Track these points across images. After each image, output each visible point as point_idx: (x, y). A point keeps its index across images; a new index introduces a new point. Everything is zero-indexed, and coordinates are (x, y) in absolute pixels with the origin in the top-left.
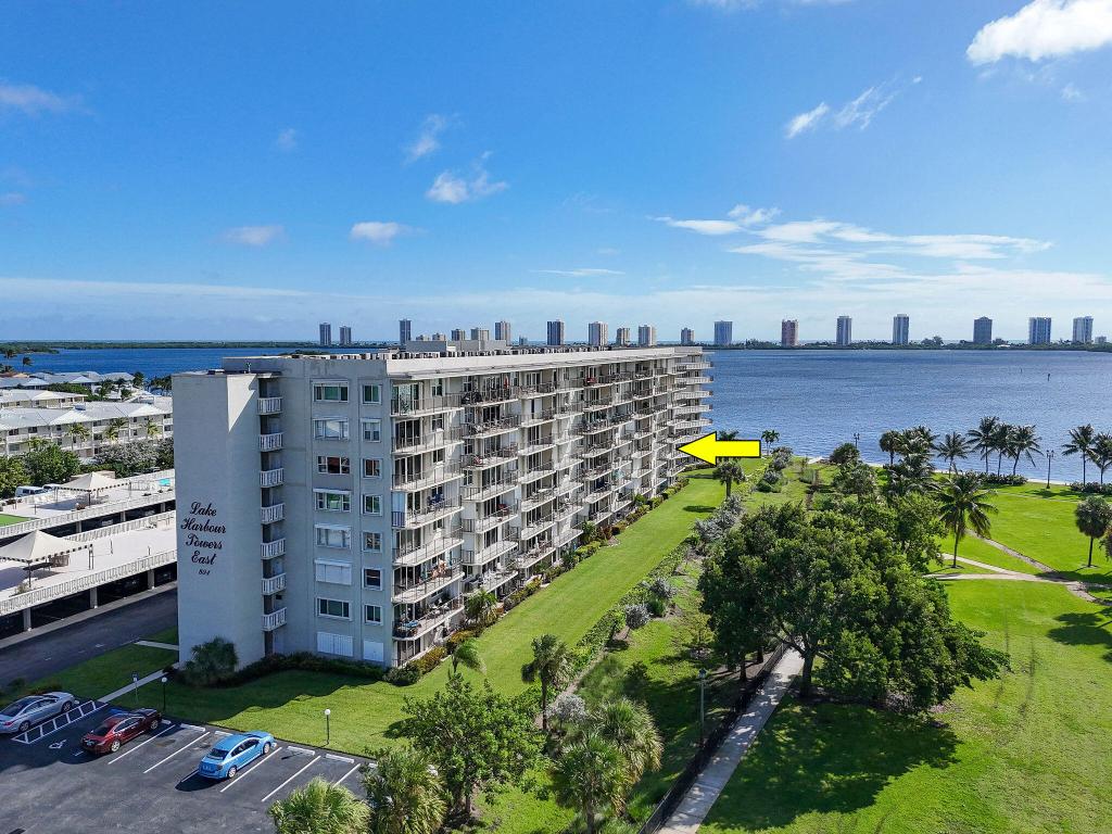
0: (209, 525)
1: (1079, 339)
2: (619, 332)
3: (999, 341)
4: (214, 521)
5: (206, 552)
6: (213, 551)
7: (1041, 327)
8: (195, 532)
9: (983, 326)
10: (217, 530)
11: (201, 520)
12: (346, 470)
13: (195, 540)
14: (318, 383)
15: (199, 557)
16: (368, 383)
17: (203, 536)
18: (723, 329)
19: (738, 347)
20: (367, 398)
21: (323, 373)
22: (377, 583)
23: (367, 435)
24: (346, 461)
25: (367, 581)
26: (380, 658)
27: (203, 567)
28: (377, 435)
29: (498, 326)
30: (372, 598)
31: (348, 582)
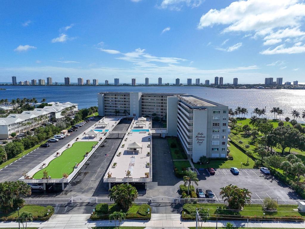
1: (197, 84)
2: (87, 81)
3: (181, 84)
4: (203, 136)
6: (202, 141)
7: (189, 81)
9: (178, 80)
11: (200, 136)
13: (198, 139)
15: (199, 142)
16: (224, 110)
17: (200, 138)
18: (117, 80)
19: (121, 85)
20: (224, 113)
21: (215, 109)
22: (224, 144)
23: (224, 119)
24: (219, 124)
25: (223, 144)
26: (224, 157)
27: (200, 144)
28: (226, 119)
29: (48, 79)
30: (223, 147)
31: (218, 144)
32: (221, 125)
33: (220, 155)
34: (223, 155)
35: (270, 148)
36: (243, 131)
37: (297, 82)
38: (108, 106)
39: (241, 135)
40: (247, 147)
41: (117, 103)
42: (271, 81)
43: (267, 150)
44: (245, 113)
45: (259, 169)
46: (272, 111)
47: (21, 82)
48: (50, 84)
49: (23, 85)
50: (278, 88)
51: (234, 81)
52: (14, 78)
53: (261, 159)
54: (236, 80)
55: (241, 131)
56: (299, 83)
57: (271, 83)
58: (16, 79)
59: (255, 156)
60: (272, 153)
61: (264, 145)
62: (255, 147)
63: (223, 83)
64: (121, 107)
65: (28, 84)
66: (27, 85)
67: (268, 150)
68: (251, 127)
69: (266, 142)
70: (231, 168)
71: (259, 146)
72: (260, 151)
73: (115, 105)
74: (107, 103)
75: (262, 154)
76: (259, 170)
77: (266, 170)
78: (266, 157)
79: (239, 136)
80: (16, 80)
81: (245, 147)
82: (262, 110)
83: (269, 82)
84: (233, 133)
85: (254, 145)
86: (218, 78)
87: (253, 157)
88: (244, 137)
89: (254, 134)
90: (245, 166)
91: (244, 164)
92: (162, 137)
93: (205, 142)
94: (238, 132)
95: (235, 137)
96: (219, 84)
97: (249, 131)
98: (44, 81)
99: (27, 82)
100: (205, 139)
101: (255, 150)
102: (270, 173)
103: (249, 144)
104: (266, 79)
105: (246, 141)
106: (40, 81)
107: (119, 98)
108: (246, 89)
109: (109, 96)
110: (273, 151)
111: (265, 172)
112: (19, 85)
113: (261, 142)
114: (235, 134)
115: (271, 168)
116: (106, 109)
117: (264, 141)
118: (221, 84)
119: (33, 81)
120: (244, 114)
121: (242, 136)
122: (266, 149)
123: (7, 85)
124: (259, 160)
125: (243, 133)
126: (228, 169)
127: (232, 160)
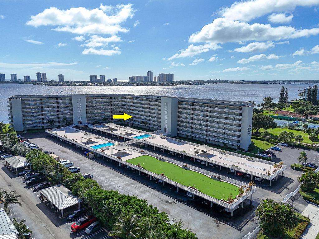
1: (13, 80)
37: (116, 79)
42: (95, 78)
51: (59, 78)
54: (61, 77)
56: (118, 81)
63: (47, 79)
83: (93, 79)
86: (41, 74)
96: (42, 81)
104: (91, 76)
107: (47, 103)
118: (45, 81)
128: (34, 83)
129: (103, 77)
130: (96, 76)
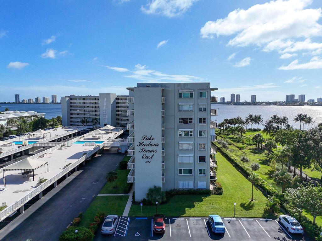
0: (151, 144)
4: (153, 142)
5: (148, 154)
6: (152, 153)
8: (144, 147)
10: (155, 145)
11: (147, 142)
12: (191, 122)
13: (144, 150)
14: (181, 91)
15: (145, 156)
16: (201, 91)
17: (147, 148)
20: (201, 96)
21: (183, 88)
22: (204, 161)
23: (201, 109)
24: (191, 119)
25: (200, 161)
26: (205, 187)
27: (147, 160)
28: (204, 109)
29: (53, 97)
30: (202, 166)
31: (192, 162)
32: (196, 121)
33: (196, 184)
34: (202, 184)
35: (298, 171)
36: (253, 145)
38: (75, 114)
39: (250, 149)
40: (255, 168)
41: (86, 109)
42: (292, 98)
43: (293, 174)
44: (260, 122)
45: (275, 218)
46: (297, 120)
47: (24, 100)
48: (55, 102)
49: (26, 103)
50: (300, 105)
51: (252, 99)
52: (17, 96)
53: (281, 193)
54: (254, 97)
55: (251, 145)
57: (293, 100)
58: (19, 97)
59: (267, 187)
60: (304, 181)
61: (286, 165)
62: (269, 168)
64: (91, 114)
65: (32, 102)
66: (30, 103)
67: (295, 175)
68: (265, 136)
69: (290, 158)
70: (210, 218)
71: (277, 166)
72: (277, 175)
73: (83, 112)
74: (74, 110)
75: (283, 183)
76: (277, 221)
77: (293, 224)
78: (291, 190)
79: (247, 151)
80: (19, 99)
81: (251, 169)
82: (283, 118)
83: (290, 99)
84: (238, 147)
85: (269, 165)
86: (234, 95)
87: (265, 188)
88: (254, 153)
89: (270, 146)
90: (244, 211)
91: (242, 205)
92: (120, 153)
93: (158, 156)
94: (245, 145)
95: (240, 153)
96: (235, 101)
97: (262, 143)
98: (48, 99)
99: (30, 100)
100: (159, 149)
101: (271, 175)
102: (302, 232)
103: (260, 163)
104: (287, 96)
105: (255, 159)
106: (44, 99)
107: (88, 102)
108: (265, 105)
109: (75, 101)
110: (304, 176)
111: (292, 231)
112: (21, 103)
113: (281, 159)
114: (241, 149)
115: (305, 219)
116: (72, 118)
117: (285, 156)
118: (238, 101)
119: (37, 99)
120: (257, 124)
121: (251, 152)
122: (291, 172)
123: (9, 103)
124: (277, 196)
125: (254, 147)
126: (203, 217)
127: (220, 194)
128: (228, 103)
129: (302, 97)
130: (293, 96)
